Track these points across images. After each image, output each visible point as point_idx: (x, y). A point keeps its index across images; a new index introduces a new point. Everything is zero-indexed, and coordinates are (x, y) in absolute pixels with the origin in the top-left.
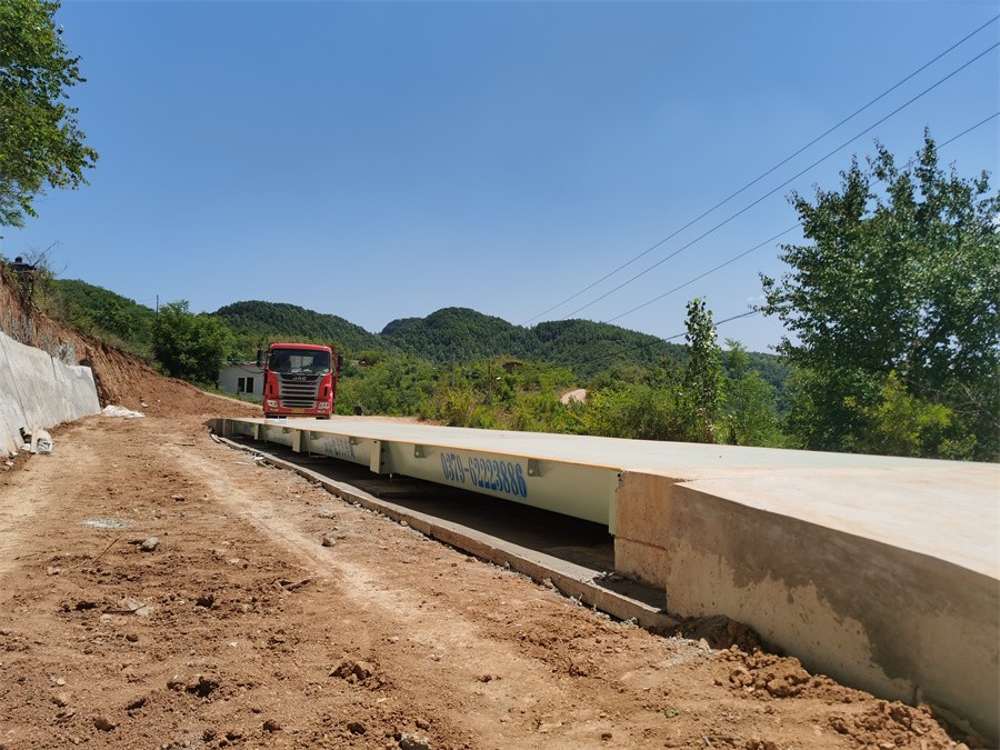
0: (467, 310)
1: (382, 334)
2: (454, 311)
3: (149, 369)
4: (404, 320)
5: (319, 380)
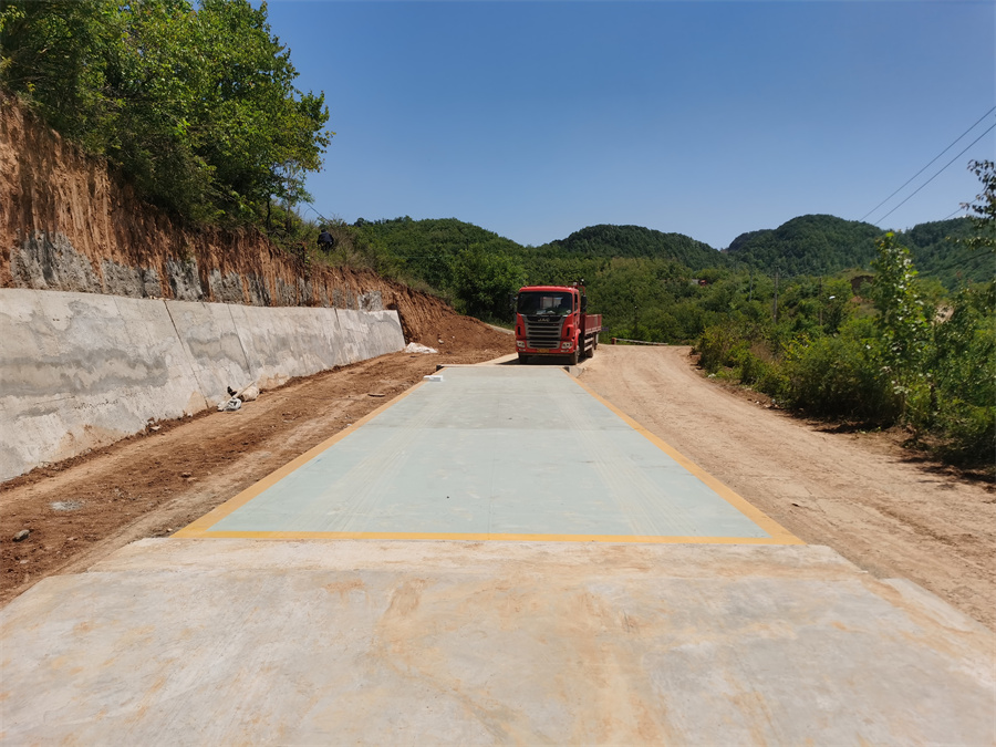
0: (826, 216)
1: (728, 249)
2: (809, 219)
3: (449, 308)
4: (753, 233)
5: (561, 321)
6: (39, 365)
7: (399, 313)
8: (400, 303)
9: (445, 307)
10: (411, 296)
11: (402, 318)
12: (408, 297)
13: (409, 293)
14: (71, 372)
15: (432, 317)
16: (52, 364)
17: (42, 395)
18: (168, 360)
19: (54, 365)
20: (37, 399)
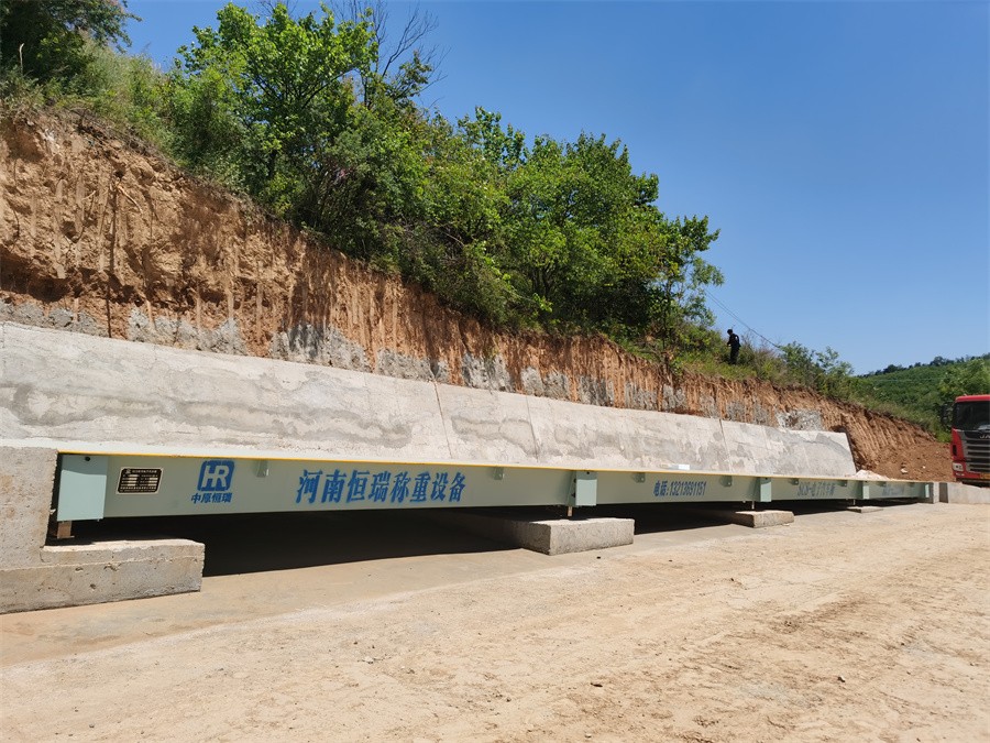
3: (926, 434)
6: (252, 410)
7: (849, 436)
8: (850, 425)
9: (920, 432)
10: (869, 418)
11: (852, 442)
12: (864, 419)
13: (866, 414)
14: (285, 421)
15: (899, 443)
16: (267, 412)
17: (246, 431)
18: (416, 429)
19: (270, 413)
20: (238, 433)
